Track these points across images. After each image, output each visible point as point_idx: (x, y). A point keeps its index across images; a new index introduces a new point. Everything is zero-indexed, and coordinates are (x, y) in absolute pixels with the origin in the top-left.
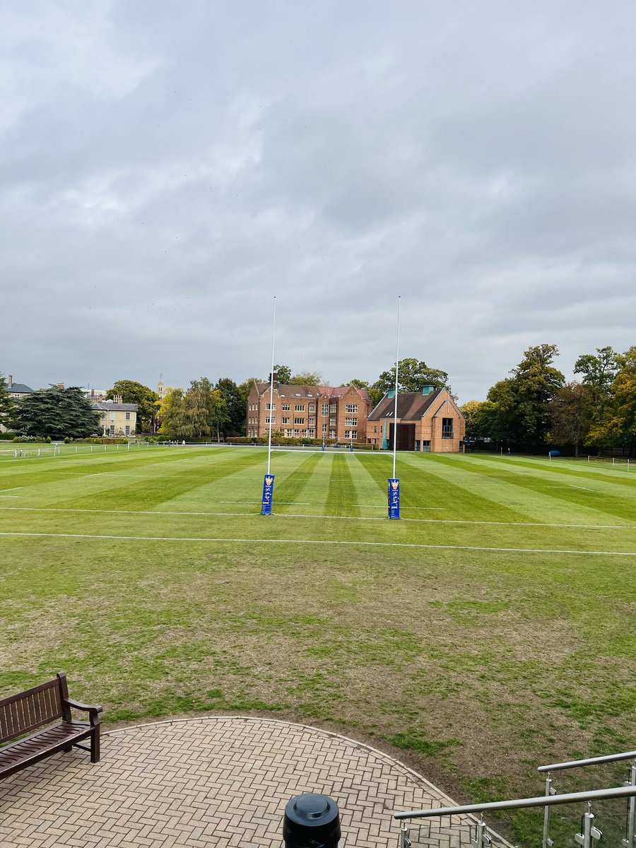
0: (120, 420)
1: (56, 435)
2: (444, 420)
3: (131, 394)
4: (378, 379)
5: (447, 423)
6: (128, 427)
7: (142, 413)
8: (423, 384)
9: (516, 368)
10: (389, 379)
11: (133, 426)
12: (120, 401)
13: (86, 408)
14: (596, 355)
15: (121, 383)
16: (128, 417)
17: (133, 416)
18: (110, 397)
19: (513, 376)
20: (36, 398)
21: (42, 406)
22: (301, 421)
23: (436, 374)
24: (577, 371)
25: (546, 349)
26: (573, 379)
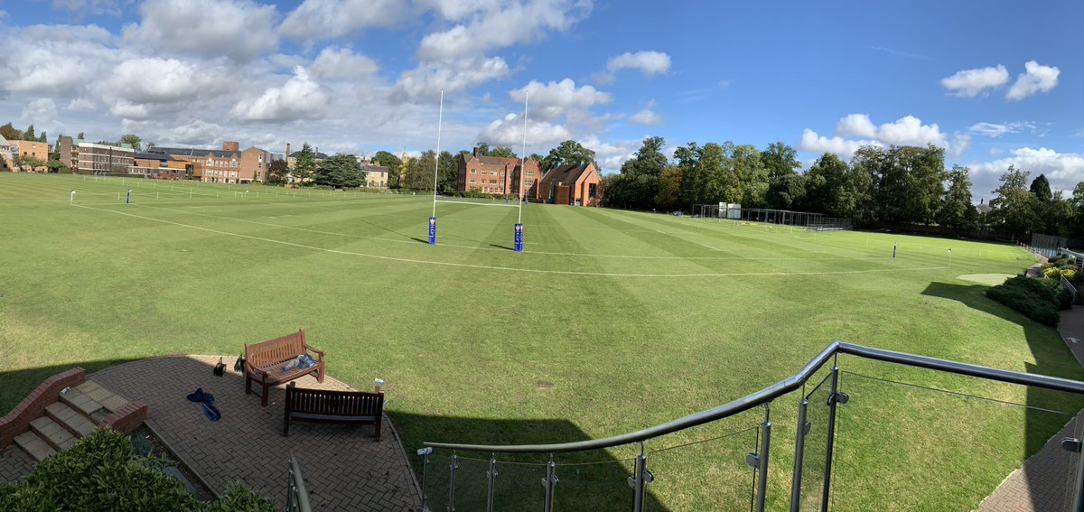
0: (377, 178)
1: (337, 185)
2: (590, 184)
3: (386, 161)
4: (548, 154)
5: (592, 186)
6: (382, 182)
7: (392, 173)
8: (578, 159)
9: (637, 152)
10: (556, 155)
11: (385, 181)
12: (377, 164)
13: (357, 167)
14: (687, 147)
15: (380, 153)
16: (382, 176)
17: (386, 174)
18: (372, 162)
19: (635, 157)
20: (330, 161)
21: (332, 166)
22: (494, 182)
23: (588, 152)
24: (675, 157)
25: (657, 140)
26: (673, 162)
